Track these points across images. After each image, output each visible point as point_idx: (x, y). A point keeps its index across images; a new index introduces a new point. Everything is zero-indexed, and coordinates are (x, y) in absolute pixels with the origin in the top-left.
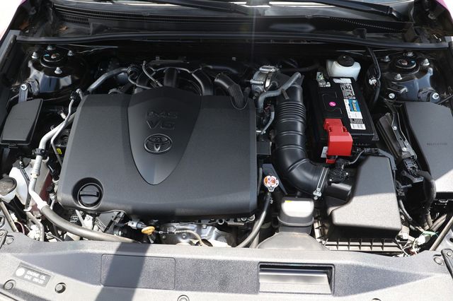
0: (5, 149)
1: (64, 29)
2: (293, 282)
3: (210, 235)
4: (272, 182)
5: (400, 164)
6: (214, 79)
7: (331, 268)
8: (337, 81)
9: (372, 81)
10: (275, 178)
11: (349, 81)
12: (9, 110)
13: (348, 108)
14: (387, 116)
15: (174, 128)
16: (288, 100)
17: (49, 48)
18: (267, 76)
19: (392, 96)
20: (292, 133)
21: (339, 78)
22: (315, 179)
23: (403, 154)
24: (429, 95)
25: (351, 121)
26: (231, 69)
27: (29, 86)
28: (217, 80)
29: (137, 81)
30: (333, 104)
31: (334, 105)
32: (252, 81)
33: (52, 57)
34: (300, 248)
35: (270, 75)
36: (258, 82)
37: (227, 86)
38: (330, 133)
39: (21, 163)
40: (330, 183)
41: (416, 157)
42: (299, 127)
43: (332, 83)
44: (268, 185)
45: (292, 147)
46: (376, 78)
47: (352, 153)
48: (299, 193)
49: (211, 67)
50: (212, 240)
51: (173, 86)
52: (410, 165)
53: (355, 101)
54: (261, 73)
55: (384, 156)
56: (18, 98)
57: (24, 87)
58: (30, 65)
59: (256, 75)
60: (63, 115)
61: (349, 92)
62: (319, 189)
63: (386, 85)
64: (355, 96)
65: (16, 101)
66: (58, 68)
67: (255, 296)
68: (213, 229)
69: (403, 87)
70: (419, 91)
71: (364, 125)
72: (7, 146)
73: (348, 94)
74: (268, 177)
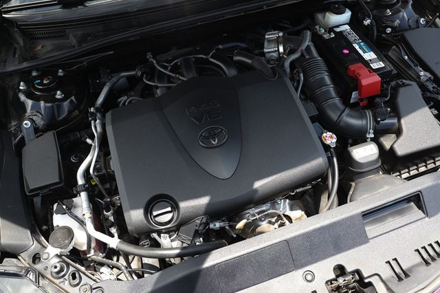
0: (35, 199)
1: (39, 48)
2: (390, 219)
3: (284, 208)
4: (330, 139)
5: (423, 87)
6: (233, 57)
7: (418, 194)
8: (338, 30)
9: (367, 22)
10: (331, 133)
11: (347, 27)
12: (19, 155)
13: (360, 52)
14: (394, 50)
15: (221, 117)
16: (309, 59)
17: (34, 74)
18: (277, 41)
19: (389, 30)
20: (324, 89)
21: (338, 26)
22: (364, 122)
23: (422, 78)
24: (418, 21)
25: (369, 62)
26: (240, 44)
27: (32, 121)
28: (237, 58)
29: (156, 81)
30: (346, 51)
31: (348, 52)
32: (266, 50)
33: (45, 82)
34: (386, 188)
35: (281, 40)
36: (273, 50)
37: (249, 61)
38: (360, 78)
39: (64, 207)
40: (378, 122)
41: (432, 78)
42: (327, 80)
43: (335, 32)
44: (328, 142)
45: (331, 101)
46: (369, 18)
47: (381, 90)
48: (350, 141)
49: (221, 47)
50: (288, 213)
51: (196, 76)
52: (430, 86)
53: (362, 44)
54: (270, 41)
55: (408, 85)
56: (23, 138)
57: (27, 124)
58: (22, 97)
59: (266, 44)
60: (89, 141)
61: (353, 36)
62: (372, 131)
63: (380, 23)
64: (360, 39)
65: (22, 143)
66: (59, 92)
67: (368, 244)
68: (285, 202)
69: (395, 21)
70: (408, 20)
71: (381, 63)
72: (37, 195)
73: (353, 39)
74: (325, 135)
